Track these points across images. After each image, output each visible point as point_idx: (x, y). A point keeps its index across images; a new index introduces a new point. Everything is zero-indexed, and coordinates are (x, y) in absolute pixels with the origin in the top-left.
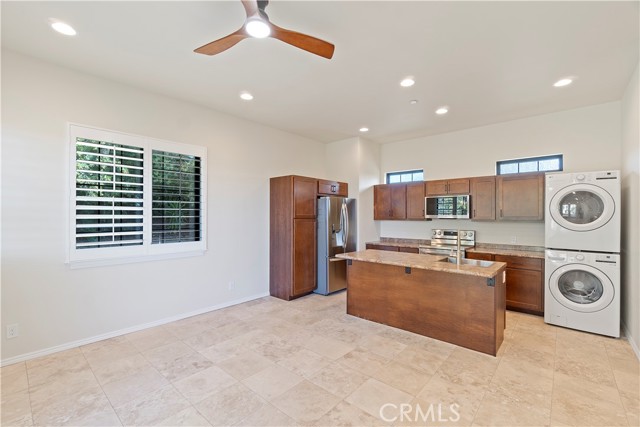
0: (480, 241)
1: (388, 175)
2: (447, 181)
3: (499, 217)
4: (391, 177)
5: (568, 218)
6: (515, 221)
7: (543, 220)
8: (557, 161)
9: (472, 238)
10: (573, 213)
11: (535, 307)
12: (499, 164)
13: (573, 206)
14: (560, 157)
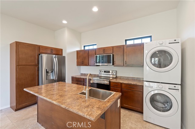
0: (118, 75)
1: (84, 46)
2: (104, 48)
3: (125, 65)
4: (85, 47)
5: (154, 65)
6: (131, 66)
7: (143, 66)
8: (149, 39)
9: (115, 74)
10: (157, 62)
11: (139, 109)
12: (126, 40)
13: (156, 59)
14: (151, 37)
